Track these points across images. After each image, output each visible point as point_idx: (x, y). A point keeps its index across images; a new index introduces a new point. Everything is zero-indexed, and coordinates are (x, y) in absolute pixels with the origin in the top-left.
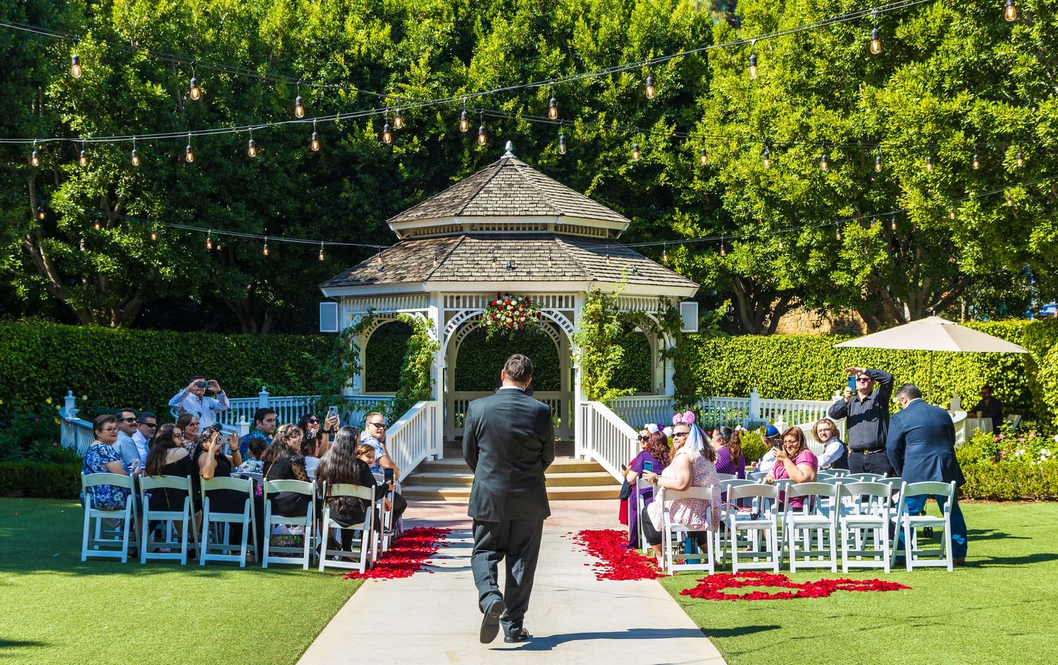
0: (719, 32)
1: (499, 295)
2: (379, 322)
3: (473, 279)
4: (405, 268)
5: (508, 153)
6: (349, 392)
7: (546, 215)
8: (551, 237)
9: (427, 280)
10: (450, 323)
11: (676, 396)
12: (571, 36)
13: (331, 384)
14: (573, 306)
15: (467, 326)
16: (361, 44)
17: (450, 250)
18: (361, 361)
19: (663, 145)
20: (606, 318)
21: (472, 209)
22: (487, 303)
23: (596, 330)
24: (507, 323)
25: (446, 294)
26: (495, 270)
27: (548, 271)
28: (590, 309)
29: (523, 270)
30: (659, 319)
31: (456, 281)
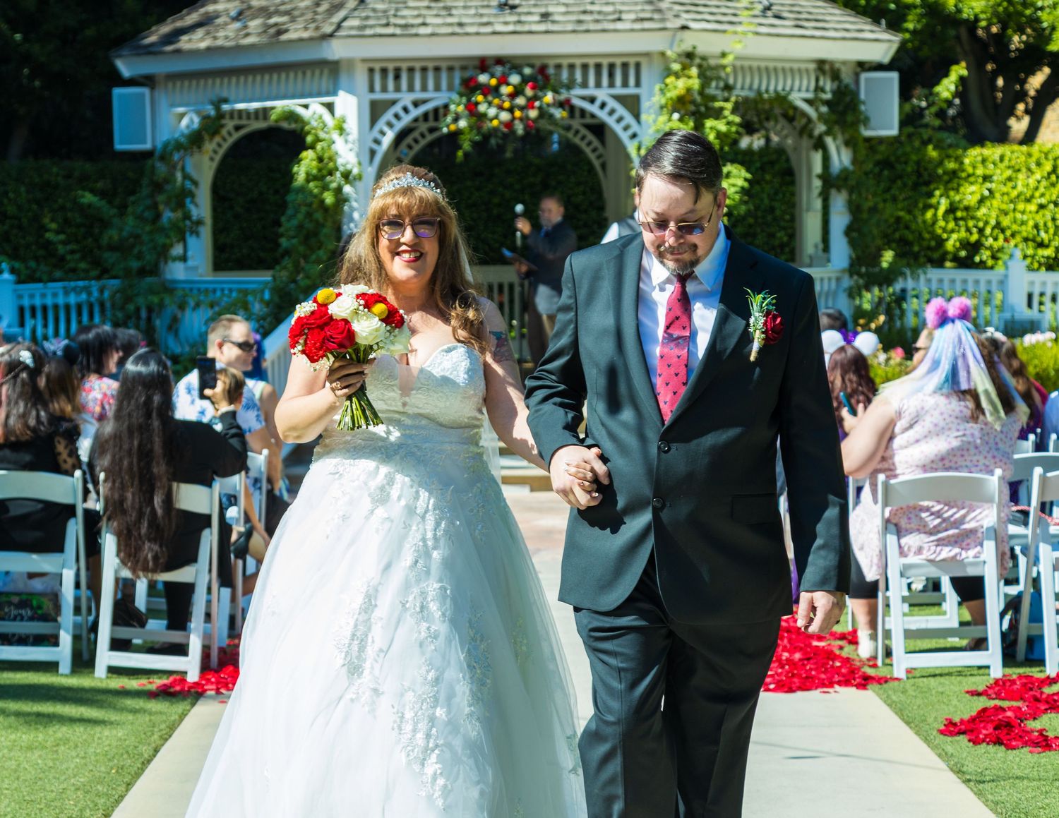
1: (483, 64)
2: (238, 128)
3: (428, 30)
4: (287, 13)
6: (177, 272)
9: (331, 35)
10: (381, 124)
11: (853, 269)
13: (140, 257)
14: (638, 84)
15: (416, 134)
18: (202, 207)
20: (707, 108)
22: (457, 81)
24: (501, 123)
25: (371, 65)
26: (472, 11)
27: (585, 12)
28: (675, 87)
29: (533, 10)
30: (817, 110)
31: (393, 35)
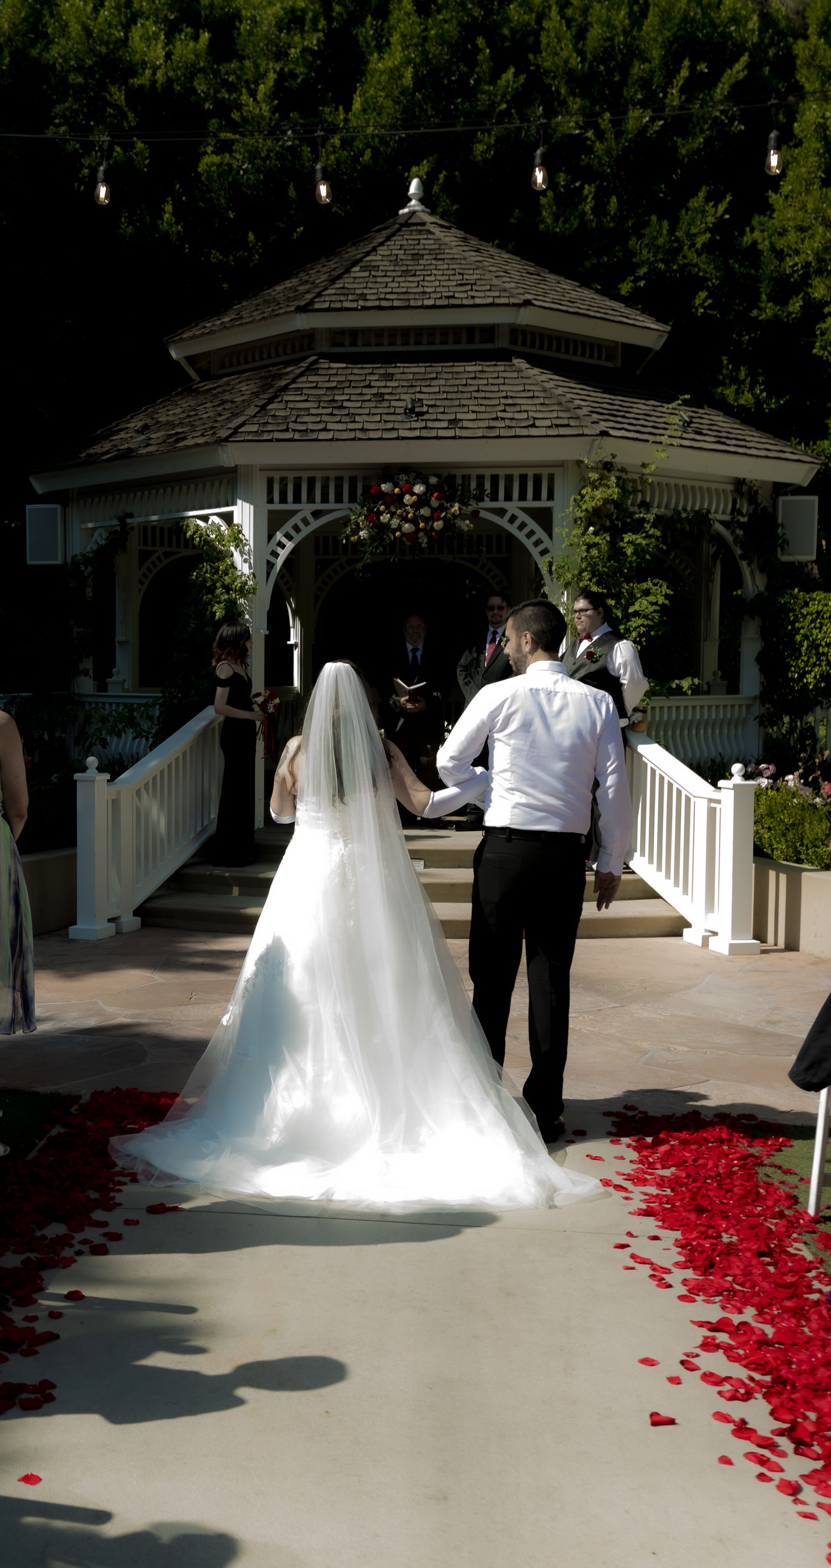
0: (820, 14)
1: (388, 471)
3: (329, 435)
4: (189, 424)
5: (413, 202)
7: (493, 304)
8: (504, 356)
9: (226, 440)
10: (279, 536)
11: (764, 697)
12: (536, 48)
14: (551, 497)
15: (317, 541)
16: (155, 69)
17: (283, 383)
19: (701, 240)
20: (626, 521)
21: (333, 298)
22: (360, 491)
23: (604, 547)
24: (403, 535)
25: (270, 474)
26: (378, 418)
27: (496, 419)
28: (593, 498)
29: (440, 417)
30: (732, 533)
31: (292, 440)
